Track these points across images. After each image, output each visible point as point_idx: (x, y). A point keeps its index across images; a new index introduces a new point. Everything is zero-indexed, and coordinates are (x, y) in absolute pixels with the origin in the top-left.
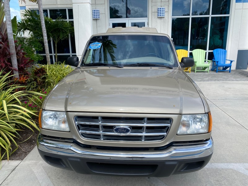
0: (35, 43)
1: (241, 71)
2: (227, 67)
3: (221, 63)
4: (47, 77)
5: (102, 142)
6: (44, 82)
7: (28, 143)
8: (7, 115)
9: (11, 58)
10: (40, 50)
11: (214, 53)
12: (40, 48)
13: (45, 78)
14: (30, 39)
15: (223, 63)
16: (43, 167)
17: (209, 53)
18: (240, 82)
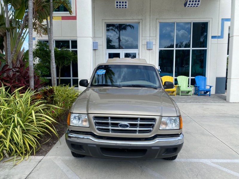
0: (43, 68)
1: (219, 95)
2: (207, 92)
3: (202, 88)
4: (55, 96)
5: (111, 134)
6: (52, 100)
7: (46, 145)
8: (35, 121)
9: (30, 80)
10: (47, 74)
11: (196, 80)
12: (47, 73)
13: (53, 97)
14: (38, 65)
15: (204, 88)
16: (62, 160)
17: (191, 79)
18: (217, 104)
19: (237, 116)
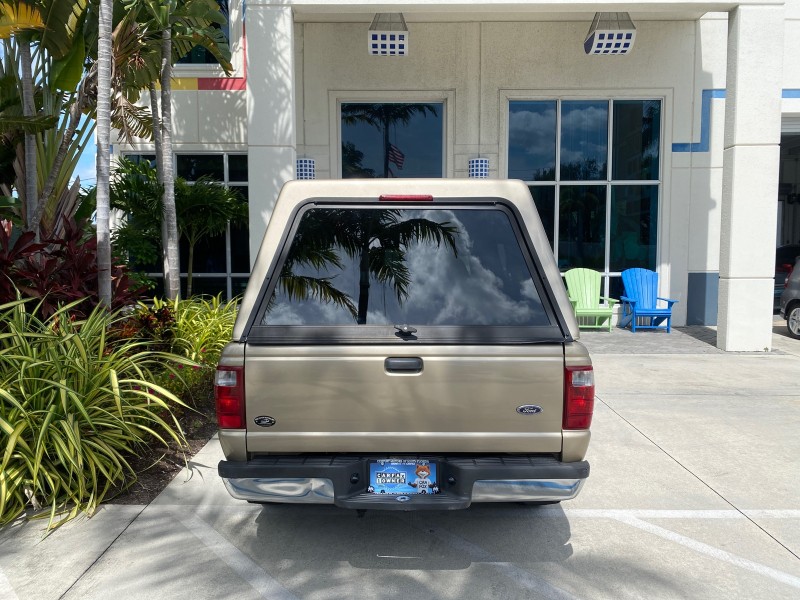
0: (136, 244)
1: (699, 330)
2: (660, 319)
4: (176, 331)
7: (152, 475)
8: (118, 399)
9: (99, 279)
10: (150, 261)
11: (625, 280)
12: (150, 257)
13: (169, 335)
15: (650, 307)
17: (611, 278)
18: (688, 356)
19: (741, 392)
